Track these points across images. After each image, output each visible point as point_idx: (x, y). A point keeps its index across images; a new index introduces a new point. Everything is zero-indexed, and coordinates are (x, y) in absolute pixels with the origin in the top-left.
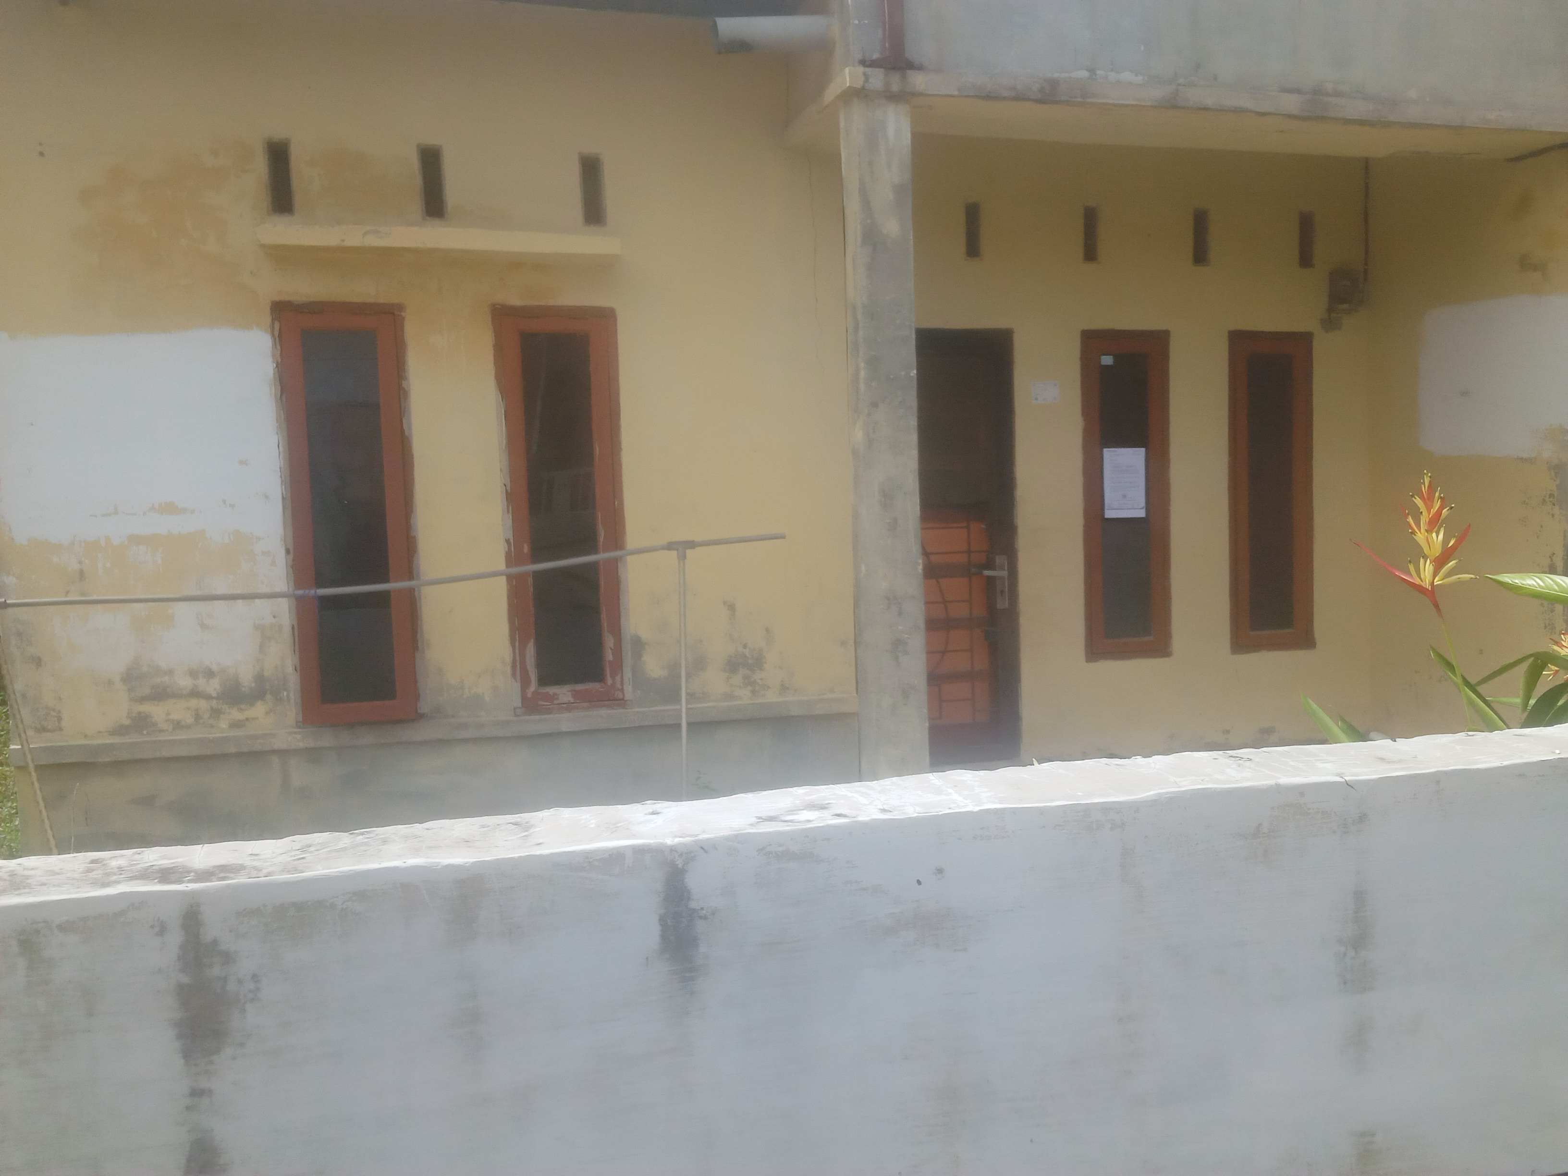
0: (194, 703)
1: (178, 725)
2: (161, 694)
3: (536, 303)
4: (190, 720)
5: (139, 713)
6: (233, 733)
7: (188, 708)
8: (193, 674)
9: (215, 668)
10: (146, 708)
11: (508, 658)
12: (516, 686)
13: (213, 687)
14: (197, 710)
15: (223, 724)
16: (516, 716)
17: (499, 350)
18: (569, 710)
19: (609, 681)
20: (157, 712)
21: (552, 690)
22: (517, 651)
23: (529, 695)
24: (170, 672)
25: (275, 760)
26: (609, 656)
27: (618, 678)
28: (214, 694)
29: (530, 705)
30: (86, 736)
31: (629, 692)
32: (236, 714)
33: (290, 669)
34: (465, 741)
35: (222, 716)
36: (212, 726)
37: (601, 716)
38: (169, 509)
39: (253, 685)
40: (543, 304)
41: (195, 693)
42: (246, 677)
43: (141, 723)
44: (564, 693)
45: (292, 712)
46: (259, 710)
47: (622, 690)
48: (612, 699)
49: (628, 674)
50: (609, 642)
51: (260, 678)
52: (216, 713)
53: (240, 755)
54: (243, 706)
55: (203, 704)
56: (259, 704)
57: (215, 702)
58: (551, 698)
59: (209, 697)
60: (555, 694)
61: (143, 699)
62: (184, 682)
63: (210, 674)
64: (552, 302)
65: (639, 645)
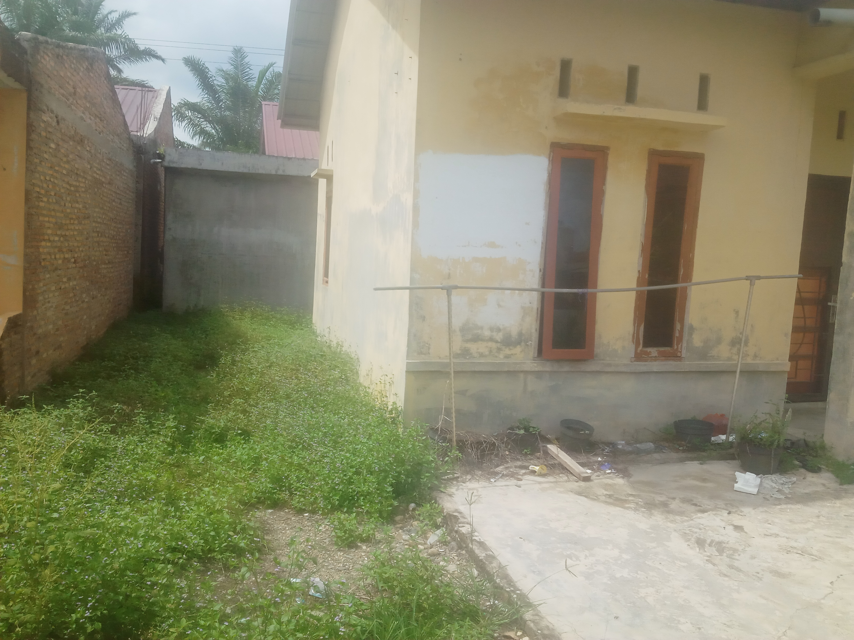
0: (490, 344)
1: (482, 355)
2: (476, 339)
3: (669, 149)
4: (487, 353)
5: (465, 347)
6: (505, 361)
7: (487, 347)
8: (491, 329)
9: (501, 327)
10: (468, 345)
11: (632, 332)
12: (633, 346)
13: (499, 337)
14: (491, 348)
15: (501, 356)
16: (631, 362)
17: (649, 172)
18: (655, 360)
19: (676, 347)
20: (474, 348)
21: (649, 350)
22: (636, 328)
23: (639, 351)
24: (482, 328)
25: (522, 376)
26: (677, 334)
27: (680, 346)
28: (499, 341)
29: (638, 357)
30: (440, 358)
31: (684, 353)
32: (507, 351)
33: (534, 331)
34: (607, 373)
35: (501, 352)
36: (496, 357)
37: (671, 365)
38: (492, 245)
39: (517, 337)
40: (672, 150)
41: (491, 339)
42: (514, 333)
43: (465, 353)
44: (654, 351)
45: (533, 352)
46: (518, 350)
47: (681, 352)
48: (676, 356)
49: (685, 344)
50: (678, 326)
51: (520, 334)
52: (499, 350)
53: (508, 372)
54: (511, 347)
55: (494, 345)
56: (518, 346)
57: (499, 344)
58: (648, 354)
59: (497, 342)
60: (650, 352)
61: (467, 341)
62: (487, 333)
63: (499, 330)
64: (676, 149)
65: (692, 329)
